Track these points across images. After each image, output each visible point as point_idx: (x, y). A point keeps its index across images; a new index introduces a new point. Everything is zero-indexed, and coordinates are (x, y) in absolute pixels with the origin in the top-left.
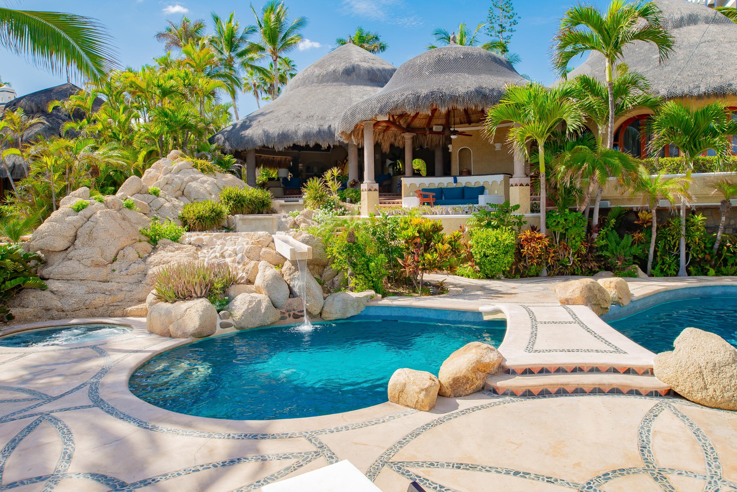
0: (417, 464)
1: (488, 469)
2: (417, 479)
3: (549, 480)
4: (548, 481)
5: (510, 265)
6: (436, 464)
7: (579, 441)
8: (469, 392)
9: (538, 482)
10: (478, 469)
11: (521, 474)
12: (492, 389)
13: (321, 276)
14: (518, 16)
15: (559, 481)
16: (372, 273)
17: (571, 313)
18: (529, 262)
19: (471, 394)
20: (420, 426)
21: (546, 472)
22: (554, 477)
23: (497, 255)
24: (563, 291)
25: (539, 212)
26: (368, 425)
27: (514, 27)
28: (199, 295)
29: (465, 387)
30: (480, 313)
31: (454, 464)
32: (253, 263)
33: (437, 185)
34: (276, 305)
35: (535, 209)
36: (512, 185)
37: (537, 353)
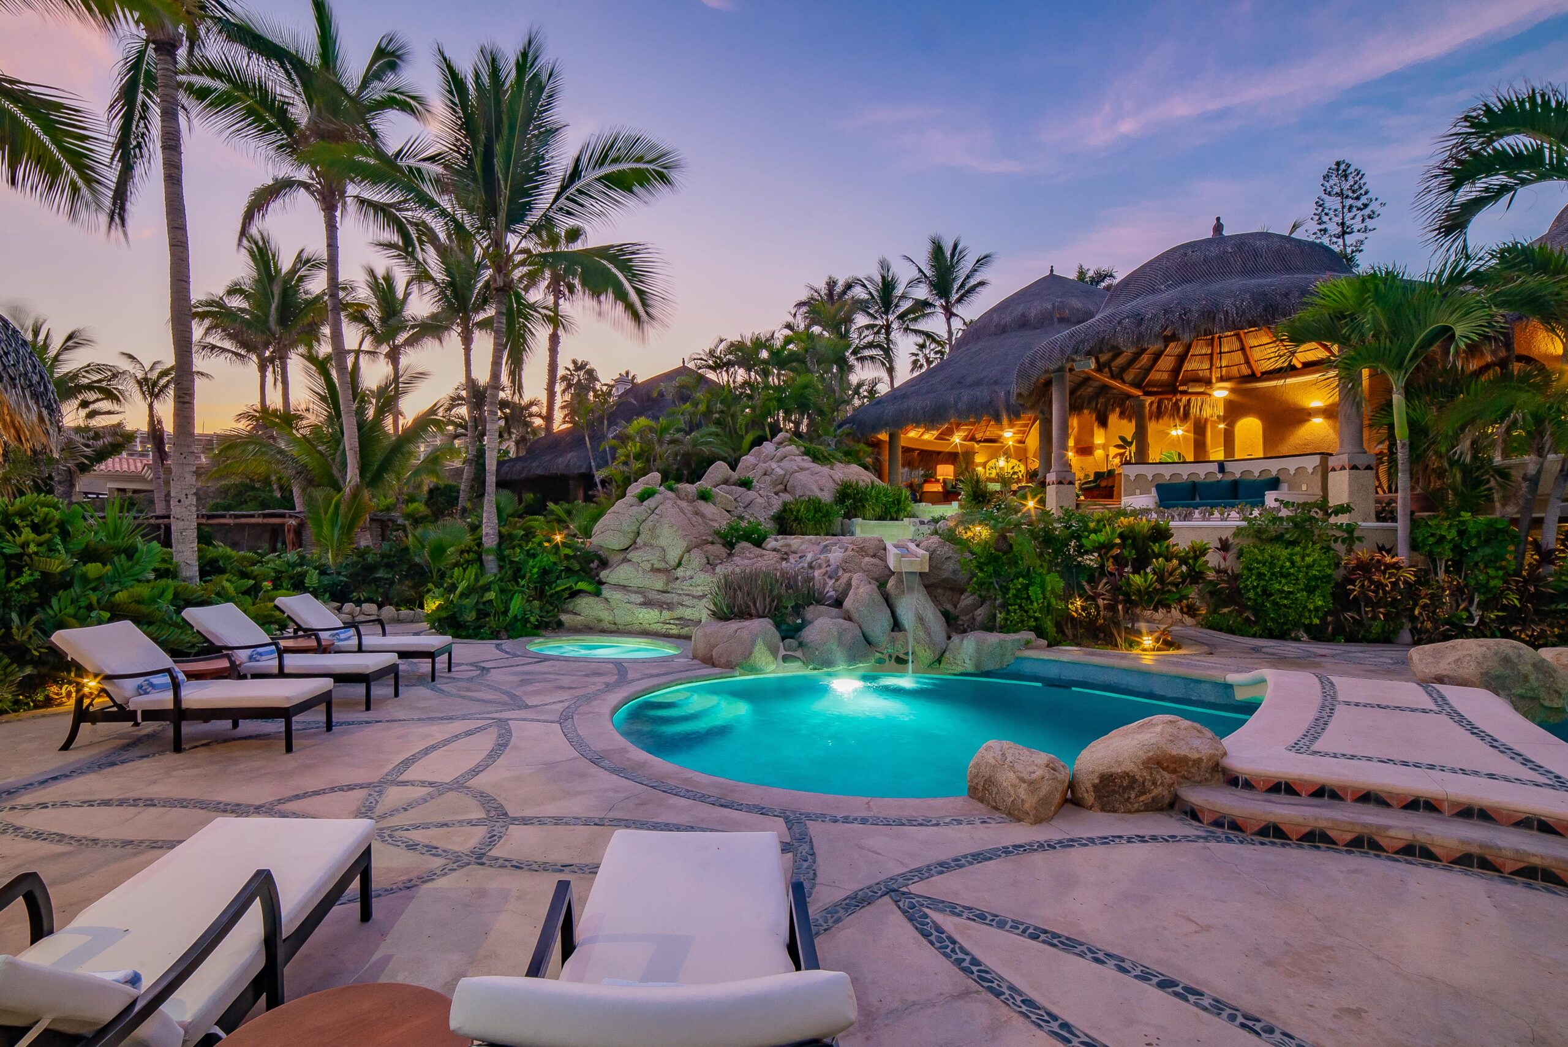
0: (953, 909)
1: (1101, 955)
2: (935, 933)
3: (1250, 1023)
4: (1243, 1026)
5: (1320, 614)
6: (990, 918)
7: (1378, 958)
8: (1136, 806)
9: (1216, 1019)
10: (1076, 951)
11: (1179, 989)
12: (1188, 809)
13: (956, 607)
14: (1379, 202)
15: (1277, 1036)
16: (1035, 604)
17: (1435, 695)
18: (1367, 613)
19: (1138, 811)
20: (1000, 846)
21: (1247, 1003)
22: (1268, 1020)
23: (1291, 593)
24: (1431, 660)
25: (1394, 520)
26: (904, 825)
27: (1369, 223)
28: (761, 612)
29: (1126, 796)
30: (1229, 687)
31: (1028, 928)
32: (847, 575)
33: (1185, 477)
34: (871, 639)
35: (1385, 514)
36: (1334, 469)
37: (1316, 758)
